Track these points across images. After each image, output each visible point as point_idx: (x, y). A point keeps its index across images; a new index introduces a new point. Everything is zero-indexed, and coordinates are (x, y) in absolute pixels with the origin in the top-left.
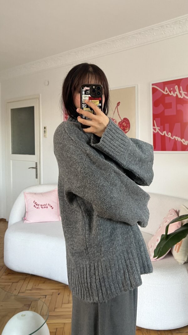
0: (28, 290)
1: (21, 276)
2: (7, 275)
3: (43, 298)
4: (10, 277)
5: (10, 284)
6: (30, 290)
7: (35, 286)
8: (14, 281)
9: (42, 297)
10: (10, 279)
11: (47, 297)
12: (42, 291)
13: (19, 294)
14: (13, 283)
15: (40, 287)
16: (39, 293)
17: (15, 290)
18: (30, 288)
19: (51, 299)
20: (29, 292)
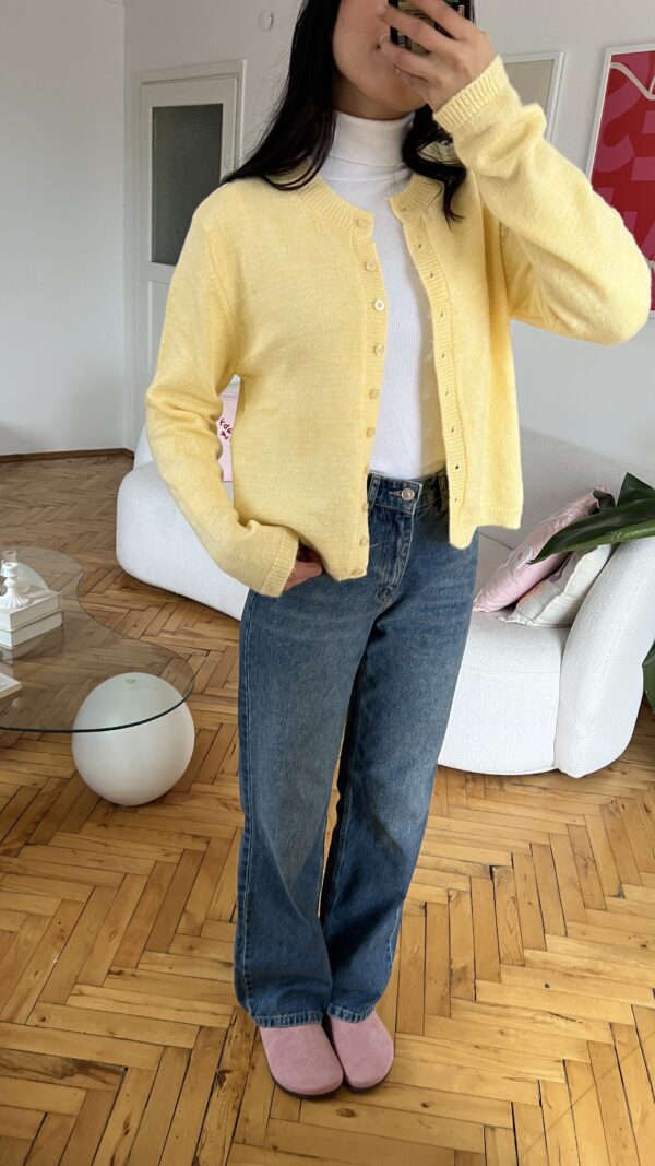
0: (165, 632)
1: (153, 598)
2: (120, 589)
3: (202, 655)
4: (127, 595)
5: (126, 611)
6: (173, 633)
7: (186, 626)
8: (135, 606)
9: (198, 652)
10: (126, 601)
11: (211, 653)
12: (200, 640)
13: (144, 638)
14: (131, 610)
15: (198, 632)
16: (193, 643)
17: (135, 626)
18: (173, 628)
19: (220, 662)
20: (171, 636)
